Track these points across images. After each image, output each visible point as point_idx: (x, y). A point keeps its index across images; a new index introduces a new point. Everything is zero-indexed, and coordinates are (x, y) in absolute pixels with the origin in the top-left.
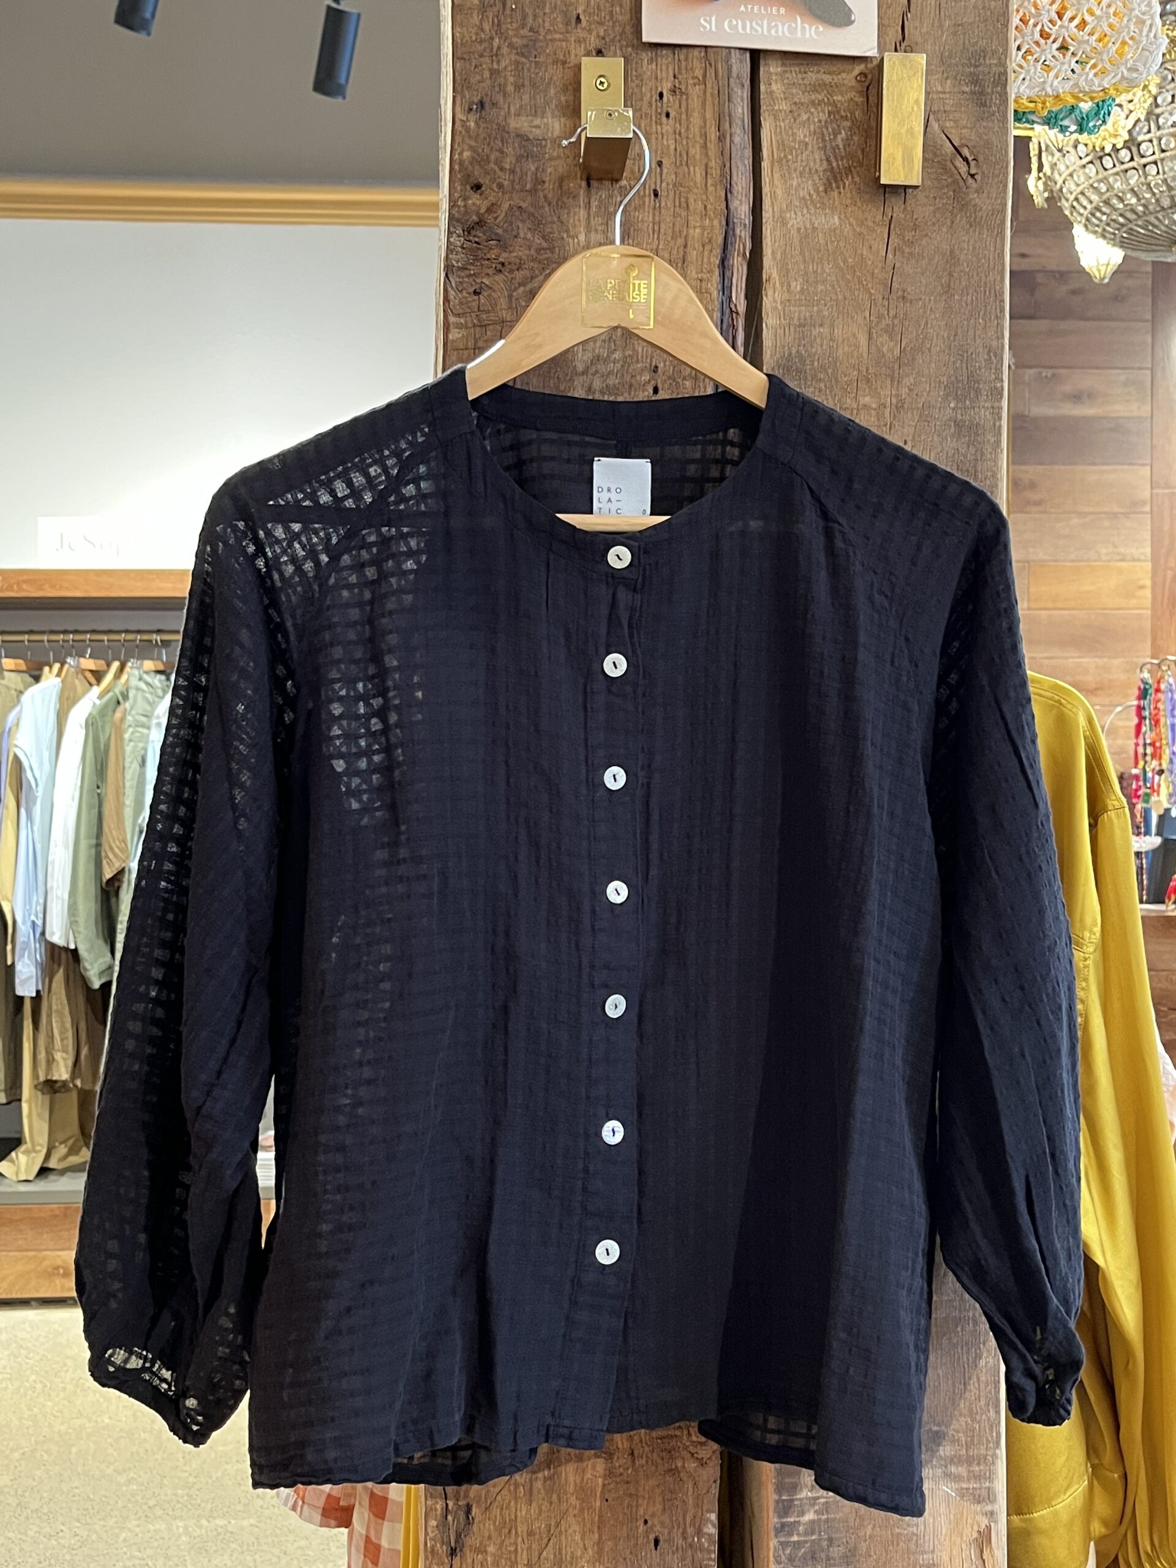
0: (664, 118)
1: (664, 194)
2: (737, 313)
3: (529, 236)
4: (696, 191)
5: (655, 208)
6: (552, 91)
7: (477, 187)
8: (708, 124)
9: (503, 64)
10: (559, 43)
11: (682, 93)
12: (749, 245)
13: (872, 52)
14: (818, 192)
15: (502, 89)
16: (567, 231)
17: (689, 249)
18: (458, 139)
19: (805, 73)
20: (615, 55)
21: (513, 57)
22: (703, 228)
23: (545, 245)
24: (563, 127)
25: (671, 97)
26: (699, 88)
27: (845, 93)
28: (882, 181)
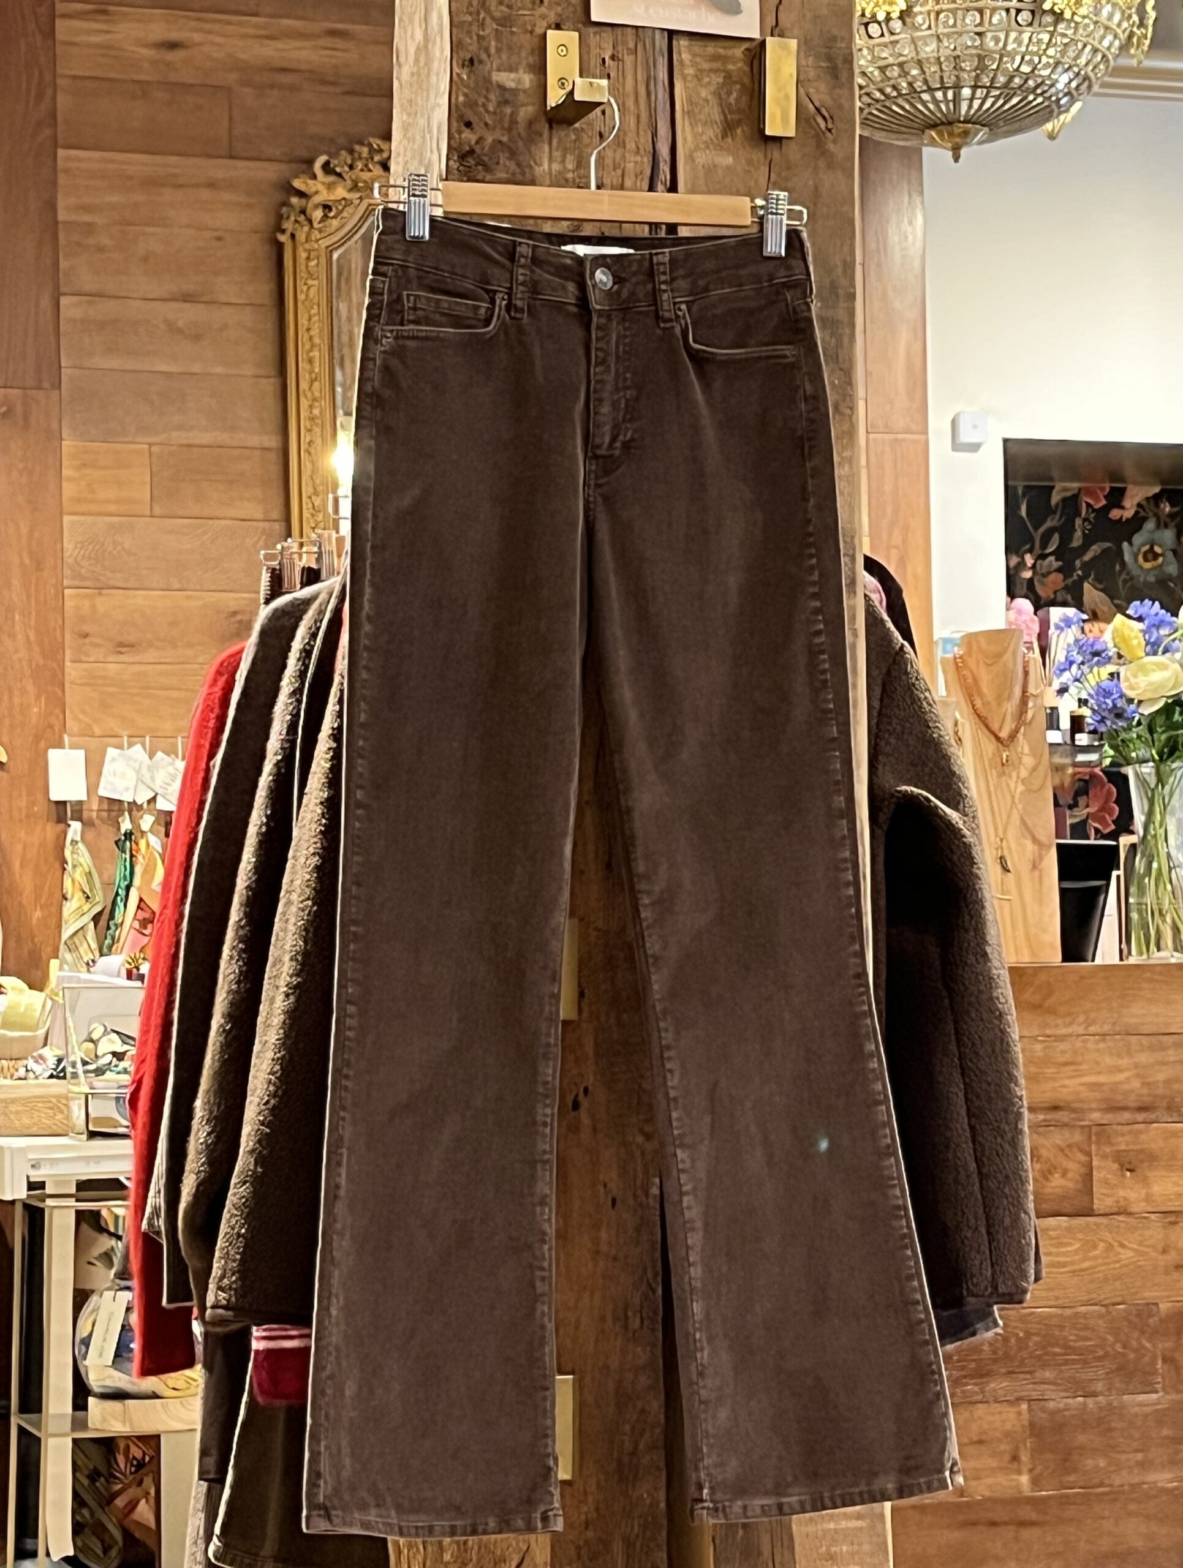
3: (508, 163)
4: (630, 134)
6: (524, 54)
7: (468, 125)
8: (638, 82)
9: (488, 31)
10: (527, 18)
11: (619, 60)
12: (668, 177)
13: (756, 34)
14: (716, 136)
15: (487, 50)
16: (534, 159)
17: (626, 179)
18: (454, 86)
19: (706, 46)
20: (570, 29)
21: (495, 26)
22: (636, 163)
23: (518, 171)
24: (531, 81)
25: (611, 62)
26: (632, 57)
27: (734, 63)
28: (768, 132)
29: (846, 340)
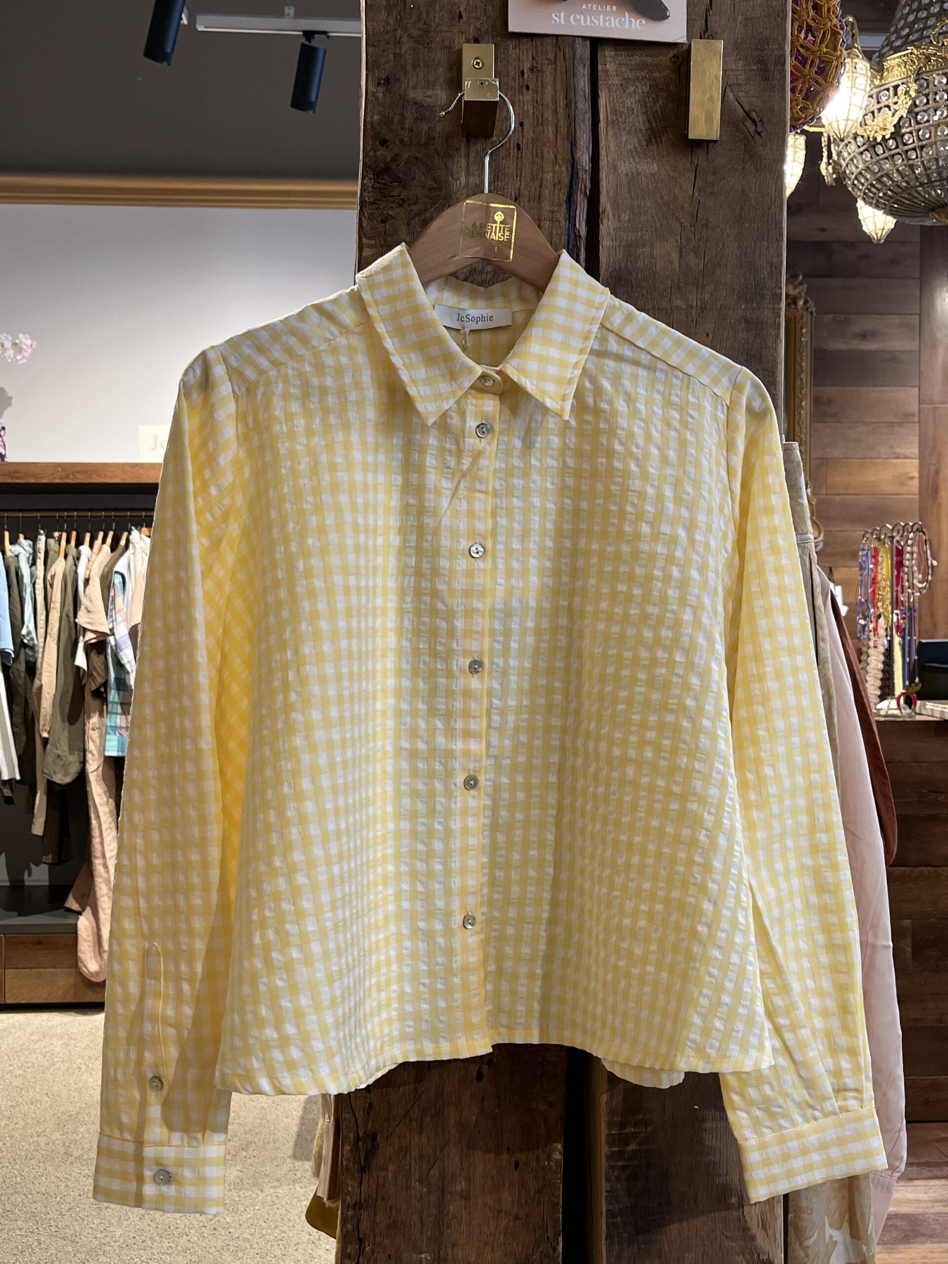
0: (525, 91)
1: (523, 147)
2: (580, 237)
3: (423, 179)
4: (548, 144)
5: (517, 158)
6: (441, 69)
7: (384, 142)
8: (558, 94)
9: (404, 48)
10: (446, 33)
11: (538, 71)
12: (588, 185)
13: (683, 39)
14: (641, 146)
15: (403, 68)
16: (452, 176)
17: (544, 189)
18: (368, 105)
19: (632, 56)
20: (488, 42)
21: (411, 44)
22: (554, 173)
23: (435, 186)
25: (530, 75)
26: (552, 68)
27: (662, 71)
28: (690, 137)
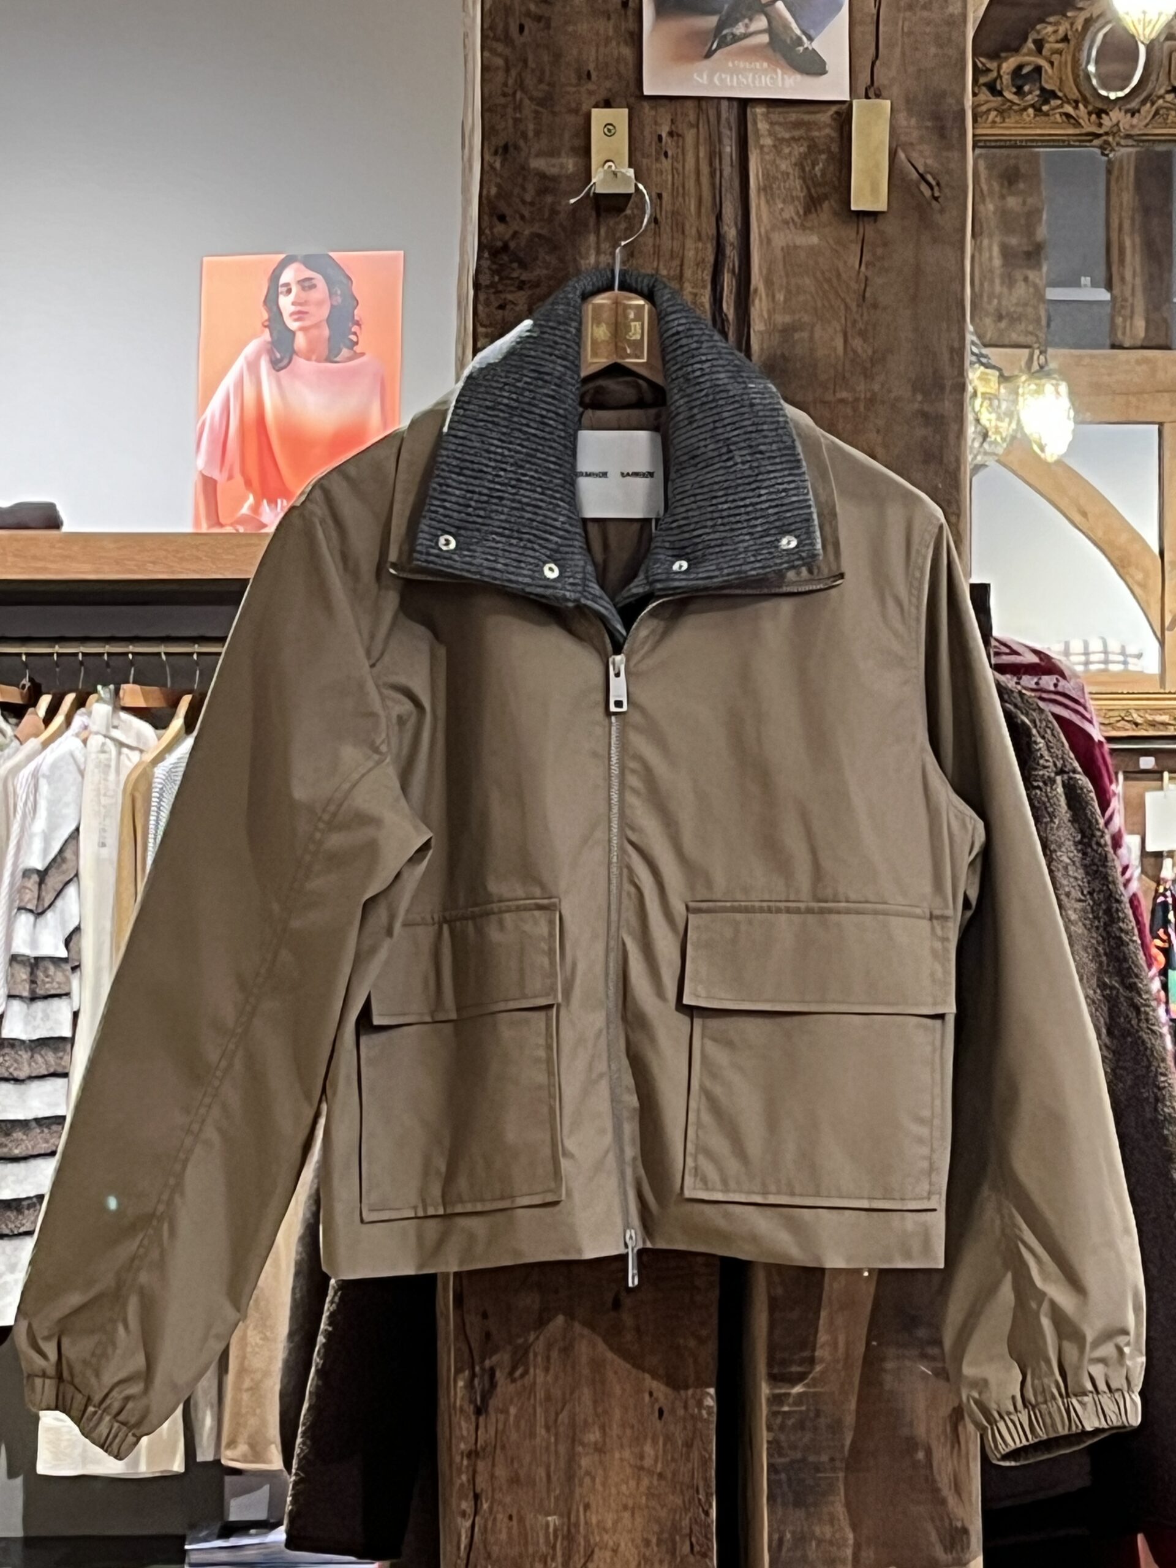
0: (663, 158)
1: (662, 219)
2: (728, 320)
3: (547, 258)
4: (690, 218)
5: (655, 233)
6: (567, 136)
7: (502, 218)
8: (701, 161)
9: (525, 113)
10: (572, 95)
11: (679, 135)
12: (737, 263)
13: (847, 98)
14: (798, 213)
15: (524, 136)
16: (580, 253)
17: (685, 267)
18: (486, 178)
19: (787, 113)
20: (620, 106)
21: (533, 107)
22: (697, 250)
23: (560, 265)
24: (575, 165)
25: (669, 141)
26: (693, 131)
27: (820, 129)
28: (853, 208)
29: (952, 437)
